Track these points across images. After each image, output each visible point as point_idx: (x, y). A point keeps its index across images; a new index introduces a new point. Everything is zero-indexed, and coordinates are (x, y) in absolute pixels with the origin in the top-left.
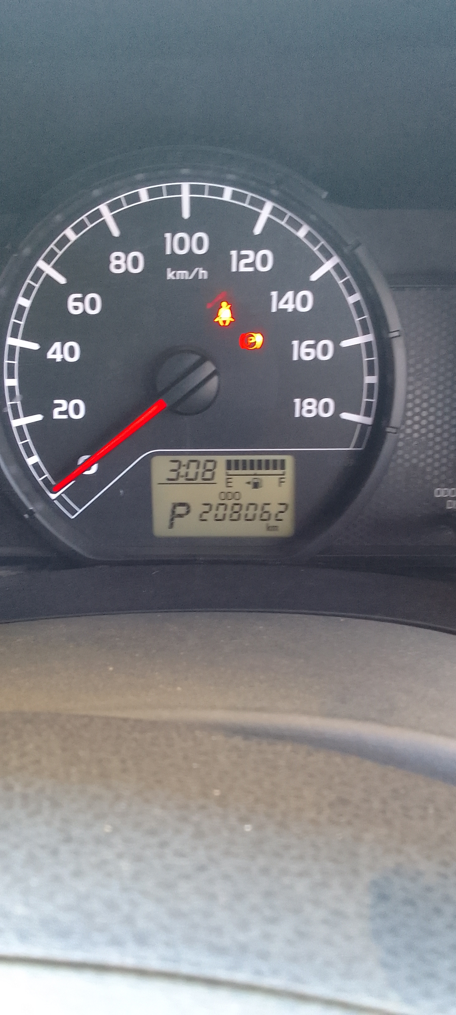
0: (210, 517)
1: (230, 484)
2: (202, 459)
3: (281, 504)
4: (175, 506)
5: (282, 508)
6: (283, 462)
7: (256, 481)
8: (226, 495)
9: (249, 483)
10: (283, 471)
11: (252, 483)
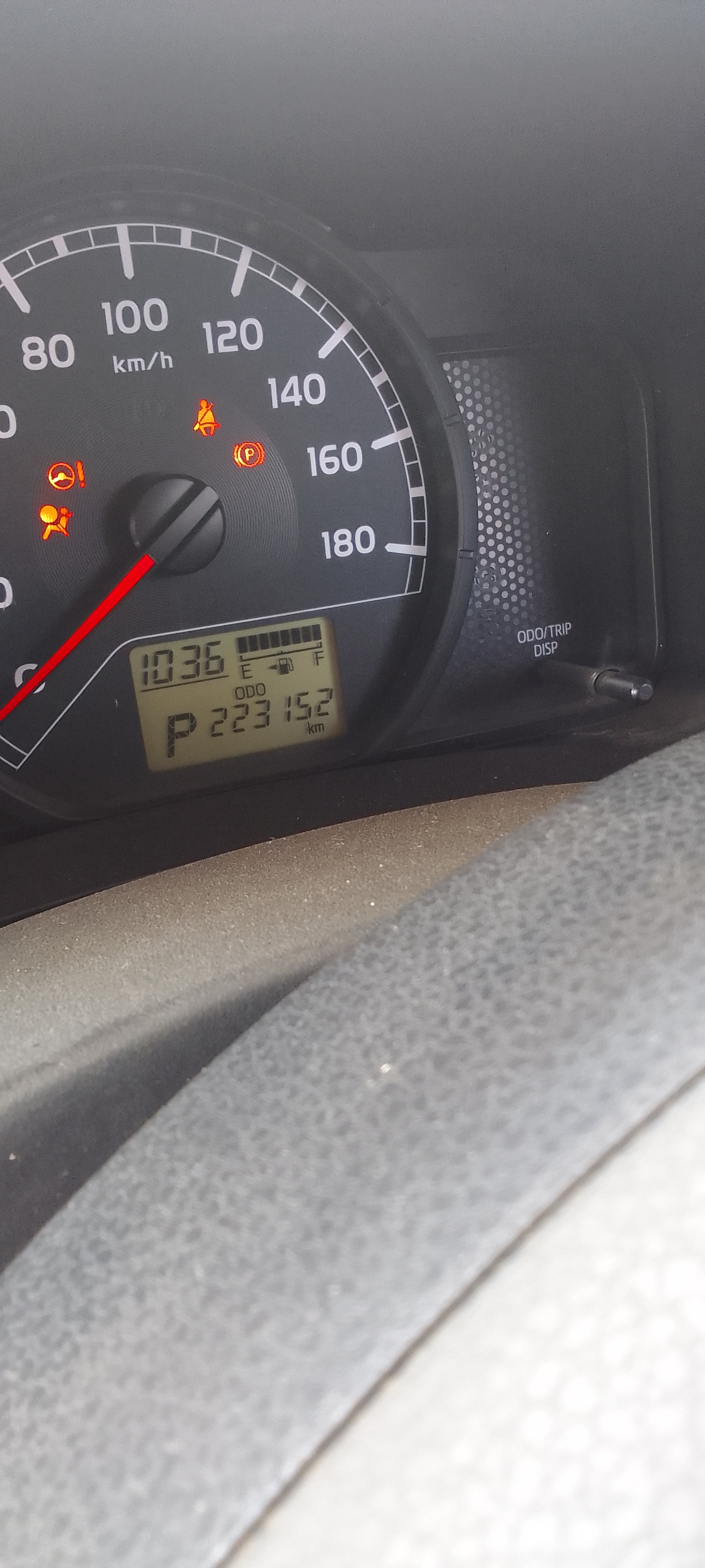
0: (225, 727)
1: (247, 674)
2: (201, 642)
3: (321, 691)
4: (172, 720)
5: (324, 696)
6: (317, 628)
7: (283, 662)
8: (243, 692)
9: (274, 667)
10: (319, 641)
11: (278, 668)
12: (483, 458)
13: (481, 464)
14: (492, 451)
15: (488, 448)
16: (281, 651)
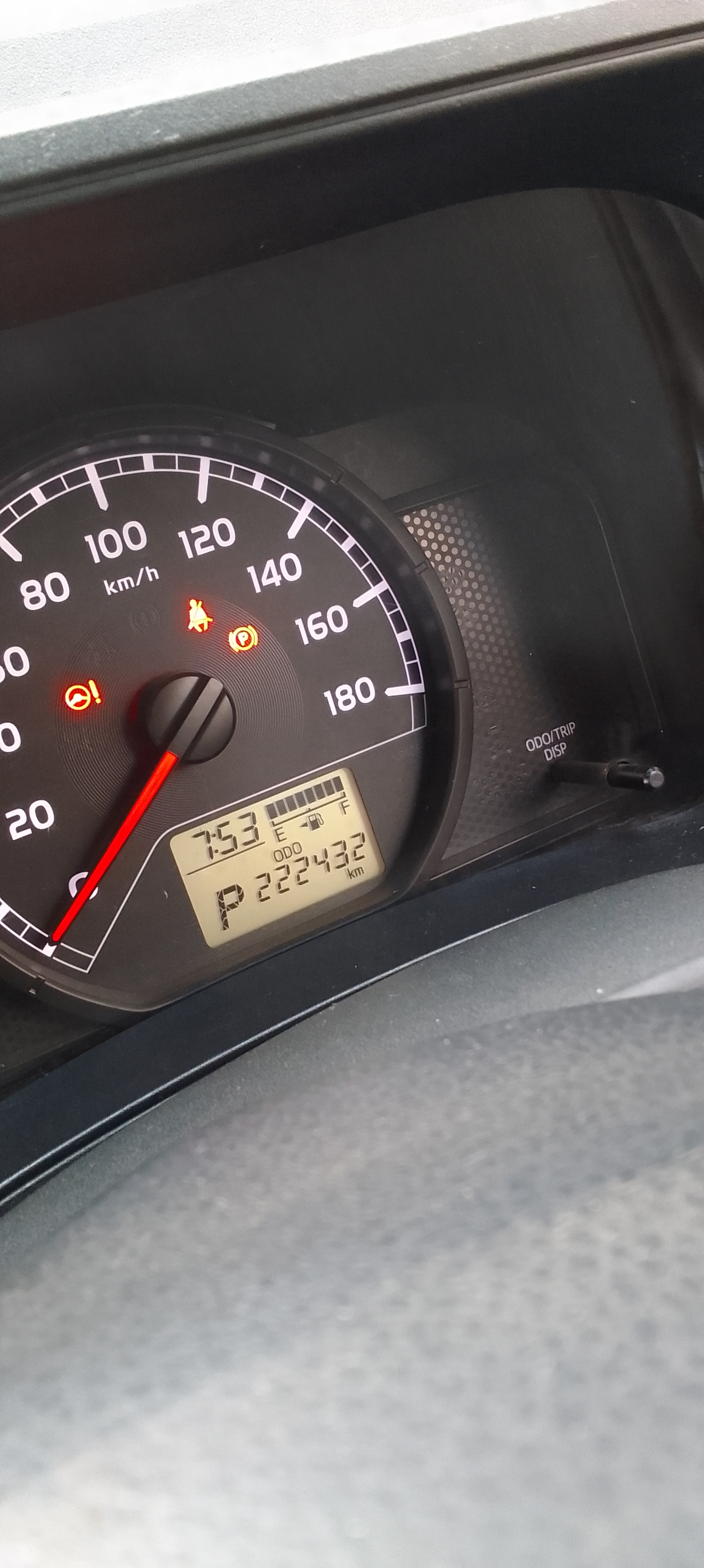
12: (459, 592)
13: (458, 598)
14: (466, 584)
15: (461, 582)
16: (309, 809)
